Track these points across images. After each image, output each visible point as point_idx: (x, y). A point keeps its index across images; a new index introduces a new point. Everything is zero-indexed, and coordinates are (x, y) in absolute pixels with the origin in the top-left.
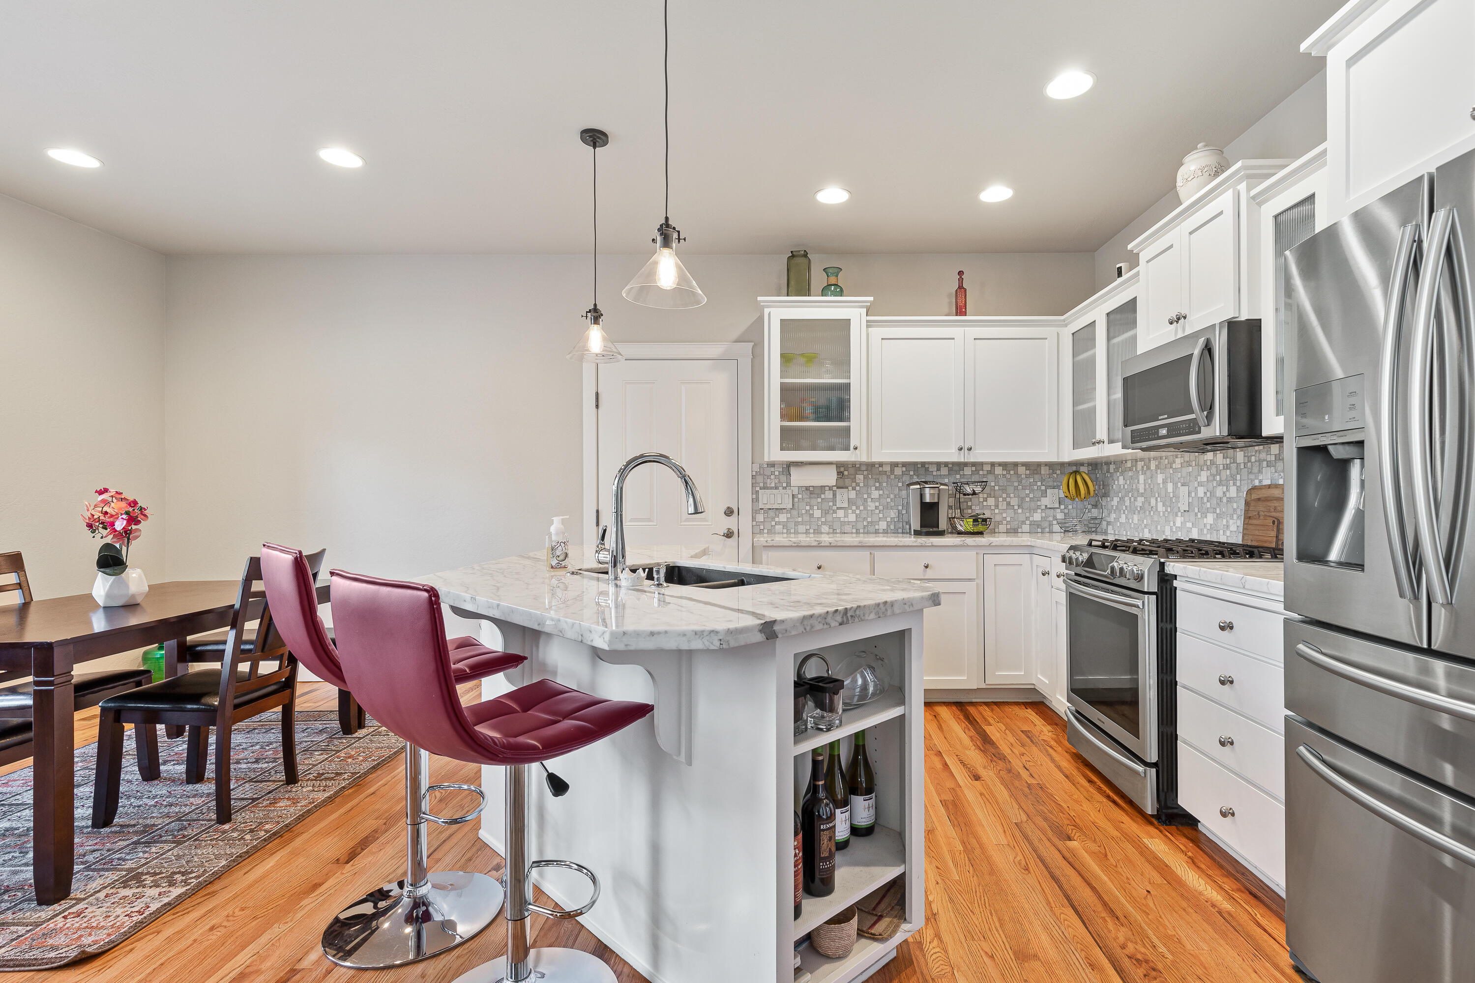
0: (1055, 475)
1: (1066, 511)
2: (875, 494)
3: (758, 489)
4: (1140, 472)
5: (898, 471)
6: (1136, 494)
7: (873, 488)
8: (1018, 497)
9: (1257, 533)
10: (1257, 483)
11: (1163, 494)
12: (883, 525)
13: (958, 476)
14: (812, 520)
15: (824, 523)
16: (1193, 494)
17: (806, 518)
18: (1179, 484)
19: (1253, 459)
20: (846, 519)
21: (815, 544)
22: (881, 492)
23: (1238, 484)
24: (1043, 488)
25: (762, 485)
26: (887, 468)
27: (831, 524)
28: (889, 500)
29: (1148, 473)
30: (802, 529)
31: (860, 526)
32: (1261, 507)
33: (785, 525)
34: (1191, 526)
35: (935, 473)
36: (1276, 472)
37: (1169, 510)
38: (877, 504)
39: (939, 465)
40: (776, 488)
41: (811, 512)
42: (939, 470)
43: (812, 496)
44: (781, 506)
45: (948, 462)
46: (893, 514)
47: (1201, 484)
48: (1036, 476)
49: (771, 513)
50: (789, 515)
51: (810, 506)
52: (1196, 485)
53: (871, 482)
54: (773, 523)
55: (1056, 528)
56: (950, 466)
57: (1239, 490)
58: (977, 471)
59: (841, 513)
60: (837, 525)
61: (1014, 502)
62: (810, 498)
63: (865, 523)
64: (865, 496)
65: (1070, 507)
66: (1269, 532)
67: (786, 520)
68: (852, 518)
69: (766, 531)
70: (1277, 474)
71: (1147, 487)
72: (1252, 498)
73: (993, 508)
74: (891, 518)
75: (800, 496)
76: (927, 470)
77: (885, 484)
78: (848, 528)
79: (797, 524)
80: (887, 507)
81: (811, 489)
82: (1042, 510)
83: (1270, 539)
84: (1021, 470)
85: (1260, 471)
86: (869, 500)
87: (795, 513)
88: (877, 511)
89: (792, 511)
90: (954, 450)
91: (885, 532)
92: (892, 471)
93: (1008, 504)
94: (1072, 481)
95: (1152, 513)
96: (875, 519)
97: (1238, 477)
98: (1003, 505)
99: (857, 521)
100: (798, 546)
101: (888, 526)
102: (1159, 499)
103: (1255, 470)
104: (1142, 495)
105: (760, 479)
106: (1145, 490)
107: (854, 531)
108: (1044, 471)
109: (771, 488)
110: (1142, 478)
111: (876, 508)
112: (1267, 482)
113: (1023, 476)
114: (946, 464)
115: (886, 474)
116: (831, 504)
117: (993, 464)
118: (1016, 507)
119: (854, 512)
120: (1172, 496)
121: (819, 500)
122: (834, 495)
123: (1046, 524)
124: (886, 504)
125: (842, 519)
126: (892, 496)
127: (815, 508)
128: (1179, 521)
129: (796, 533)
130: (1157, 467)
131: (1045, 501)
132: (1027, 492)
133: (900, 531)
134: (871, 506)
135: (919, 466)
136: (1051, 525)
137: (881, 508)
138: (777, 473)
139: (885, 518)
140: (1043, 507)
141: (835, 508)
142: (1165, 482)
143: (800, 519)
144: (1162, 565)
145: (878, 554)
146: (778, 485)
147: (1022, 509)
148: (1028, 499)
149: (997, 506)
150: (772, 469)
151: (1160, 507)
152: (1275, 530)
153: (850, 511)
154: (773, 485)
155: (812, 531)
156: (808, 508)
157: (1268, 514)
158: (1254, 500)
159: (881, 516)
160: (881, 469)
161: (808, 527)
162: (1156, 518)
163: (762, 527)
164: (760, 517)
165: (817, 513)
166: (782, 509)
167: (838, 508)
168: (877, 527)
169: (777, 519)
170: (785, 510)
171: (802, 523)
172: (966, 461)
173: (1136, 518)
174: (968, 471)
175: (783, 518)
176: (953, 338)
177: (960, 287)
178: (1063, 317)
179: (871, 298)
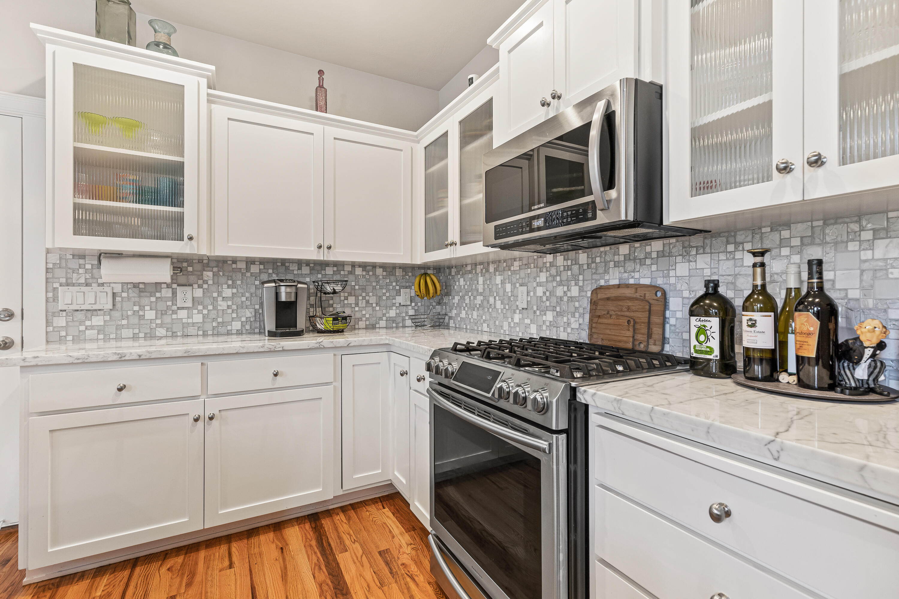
0: (407, 277)
1: (416, 308)
2: (228, 292)
3: (56, 285)
4: (480, 275)
5: (255, 269)
6: (475, 293)
7: (225, 286)
8: (376, 295)
9: (608, 332)
10: (602, 283)
11: (501, 293)
12: (236, 325)
13: (320, 276)
14: (142, 322)
15: (161, 326)
16: (532, 294)
17: (134, 320)
18: (518, 285)
19: (598, 260)
20: (190, 321)
21: (115, 358)
22: (235, 291)
23: (581, 283)
24: (398, 288)
25: (63, 280)
26: (243, 265)
27: (169, 326)
28: (244, 299)
29: (487, 275)
30: (127, 333)
31: (208, 327)
32: (611, 306)
33: (101, 330)
34: (530, 323)
35: (295, 272)
36: (625, 272)
37: (507, 307)
38: (230, 303)
39: (300, 263)
40: (87, 285)
41: (141, 313)
42: (300, 268)
43: (142, 294)
44: (95, 307)
45: (310, 260)
46: (249, 313)
47: (539, 284)
48: (392, 278)
49: (80, 316)
50: (107, 318)
51: (140, 306)
52: (535, 284)
53: (222, 280)
54: (82, 328)
55: (409, 322)
56: (312, 265)
57: (581, 289)
58: (338, 271)
59: (183, 314)
60: (177, 328)
61: (373, 300)
62: (140, 297)
63: (215, 324)
64: (215, 295)
65: (419, 304)
66: (623, 332)
67: (102, 323)
68: (198, 318)
69: (70, 338)
70: (626, 275)
71: (486, 287)
72: (599, 297)
73: (353, 306)
74: (247, 318)
75: (124, 295)
76: (287, 268)
77: (239, 282)
78: (192, 331)
79: (119, 328)
80: (241, 306)
81: (141, 286)
82: (396, 307)
83: (625, 339)
84: (379, 271)
85: (606, 271)
86: (220, 299)
87: (116, 314)
88: (230, 311)
89: (113, 313)
90: (313, 248)
91: (239, 333)
92: (248, 269)
93: (367, 302)
94: (422, 281)
95: (490, 310)
96: (228, 318)
97: (581, 277)
98: (362, 304)
99: (204, 322)
101: (242, 326)
102: (497, 298)
103: (601, 270)
104: (481, 294)
105: (60, 273)
106: (484, 289)
107: (201, 333)
108: (399, 272)
109: (79, 285)
110: (481, 279)
111: (229, 307)
112: (616, 282)
113: (381, 277)
114: (308, 263)
115: (240, 271)
116: (169, 303)
117: (353, 265)
118: (374, 305)
119: (199, 312)
120: (510, 295)
121: (153, 299)
122: (174, 293)
123: (400, 320)
124: (240, 303)
125: (184, 321)
126: (247, 295)
127: (148, 308)
128: (517, 318)
129: (118, 338)
130: (496, 270)
131: (400, 300)
132: (384, 291)
133: (257, 331)
134: (222, 305)
135: (279, 264)
136: (404, 320)
137: (234, 307)
138: (88, 266)
139: (238, 318)
140: (398, 305)
141: (175, 308)
142: (503, 282)
143: (124, 322)
144: (574, 391)
145: (211, 364)
146: (90, 281)
147: (380, 306)
148: (384, 298)
149: (357, 304)
150: (82, 261)
151: (499, 305)
152: (631, 329)
153: (195, 311)
154: (82, 280)
155: (142, 335)
156: (136, 308)
157: (619, 313)
158: (601, 299)
159: (234, 315)
160: (234, 266)
161: (136, 331)
162: (494, 315)
163: (63, 333)
164: (60, 321)
165: (150, 314)
166: (96, 310)
167: (178, 308)
168: (229, 328)
169: (88, 323)
170: (102, 312)
171: (128, 327)
172: (325, 259)
173: (475, 313)
174: (329, 271)
175: (98, 321)
176: (312, 134)
177: (321, 86)
178: (415, 133)
179: (213, 68)
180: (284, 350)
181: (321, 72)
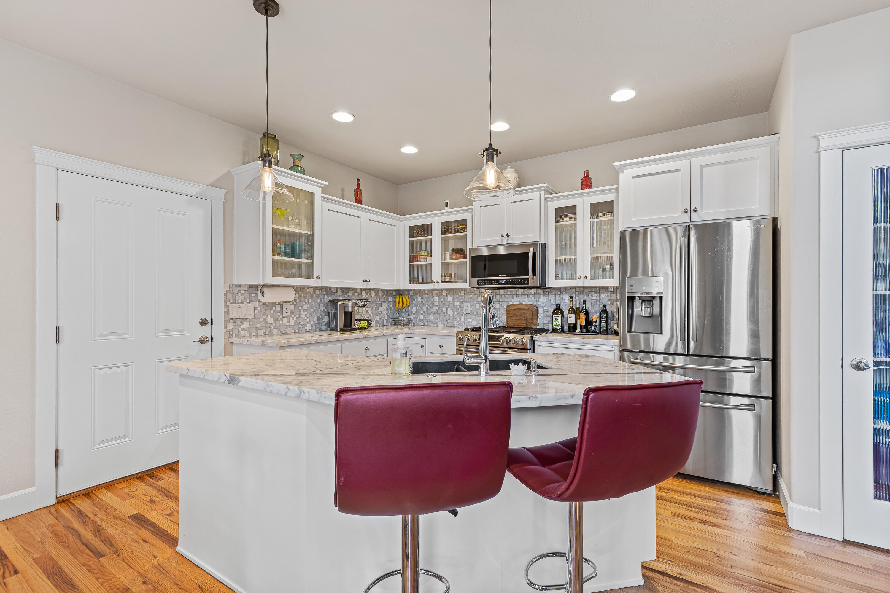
0: (384, 296)
1: (388, 314)
2: (305, 307)
3: (228, 303)
4: (435, 296)
5: (318, 292)
6: (431, 306)
7: (304, 303)
8: (371, 307)
9: (516, 322)
10: (511, 303)
11: (452, 306)
12: (309, 327)
13: (346, 296)
14: (267, 325)
15: (275, 327)
16: (473, 307)
17: (263, 324)
18: (463, 302)
19: (509, 293)
20: (288, 324)
22: (308, 305)
23: (501, 303)
24: (380, 302)
25: (231, 300)
26: (311, 290)
27: (278, 327)
28: (313, 310)
29: (441, 297)
30: (260, 332)
31: (296, 328)
32: (516, 312)
33: (248, 331)
34: (471, 321)
35: (335, 294)
36: (521, 299)
37: (456, 313)
38: (306, 313)
39: (337, 288)
40: (243, 303)
41: (266, 320)
42: (337, 292)
43: (267, 308)
44: (246, 317)
45: (342, 288)
46: (315, 319)
47: (477, 302)
48: (378, 296)
49: (238, 322)
50: (251, 323)
51: (266, 315)
52: (475, 302)
53: (303, 299)
54: (240, 329)
55: (385, 323)
56: (343, 289)
57: (501, 305)
58: (354, 293)
59: (285, 320)
60: (282, 328)
61: (369, 310)
62: (266, 310)
63: (299, 326)
64: (300, 308)
65: (390, 312)
66: (522, 322)
67: (249, 327)
68: (292, 323)
69: (234, 336)
70: (522, 300)
71: (440, 303)
72: (510, 309)
73: (361, 314)
74: (314, 322)
75: (259, 309)
76: (332, 292)
77: (310, 300)
78: (289, 330)
79: (257, 329)
80: (312, 315)
81: (267, 304)
82: (380, 314)
83: (523, 325)
84: (372, 292)
85: (513, 298)
86: (302, 310)
87: (255, 321)
88: (306, 318)
89: (254, 320)
90: (361, 281)
91: (311, 331)
92: (314, 292)
93: (367, 311)
94: (401, 299)
95: (444, 315)
96: (305, 323)
97: (501, 300)
98: (365, 312)
99: (295, 325)
100: (304, 345)
101: (312, 327)
102: (449, 309)
103: (510, 298)
104: (436, 306)
105: (229, 296)
106: (439, 304)
107: (293, 331)
108: (381, 293)
109: (239, 303)
110: (436, 299)
111: (306, 315)
112: (518, 303)
113: (373, 296)
114: (341, 288)
115: (311, 294)
116: (279, 314)
117: (361, 289)
118: (370, 313)
119: (293, 319)
120: (458, 307)
121: (272, 311)
122: (282, 308)
123: (381, 322)
124: (311, 313)
125: (286, 324)
126: (314, 308)
127: (269, 317)
128: (463, 318)
130: (447, 294)
131: (382, 309)
132: (374, 304)
133: (318, 329)
134: (303, 314)
135: (328, 289)
136: (383, 322)
137: (308, 315)
138: (243, 292)
139: (310, 322)
140: (380, 313)
141: (281, 316)
142: (453, 301)
143: (259, 326)
144: (532, 337)
146: (244, 301)
147: (372, 314)
148: (374, 309)
149: (363, 313)
150: (239, 289)
151: (450, 312)
152: (526, 321)
153: (291, 318)
154: (240, 301)
155: (267, 333)
156: (264, 317)
157: (520, 315)
158: (512, 310)
159: (308, 320)
160: (308, 290)
161: (264, 331)
162: (446, 317)
163: (231, 333)
164: (230, 326)
165: (270, 321)
166: (246, 318)
167: (284, 317)
168: (306, 328)
169: (242, 326)
170: (249, 320)
171: (260, 328)
172: (366, 288)
173: (431, 317)
174: (350, 293)
175: (247, 325)
176: (360, 217)
177: (358, 188)
178: (402, 217)
179: (326, 183)
180: (370, 337)
181: (358, 180)
